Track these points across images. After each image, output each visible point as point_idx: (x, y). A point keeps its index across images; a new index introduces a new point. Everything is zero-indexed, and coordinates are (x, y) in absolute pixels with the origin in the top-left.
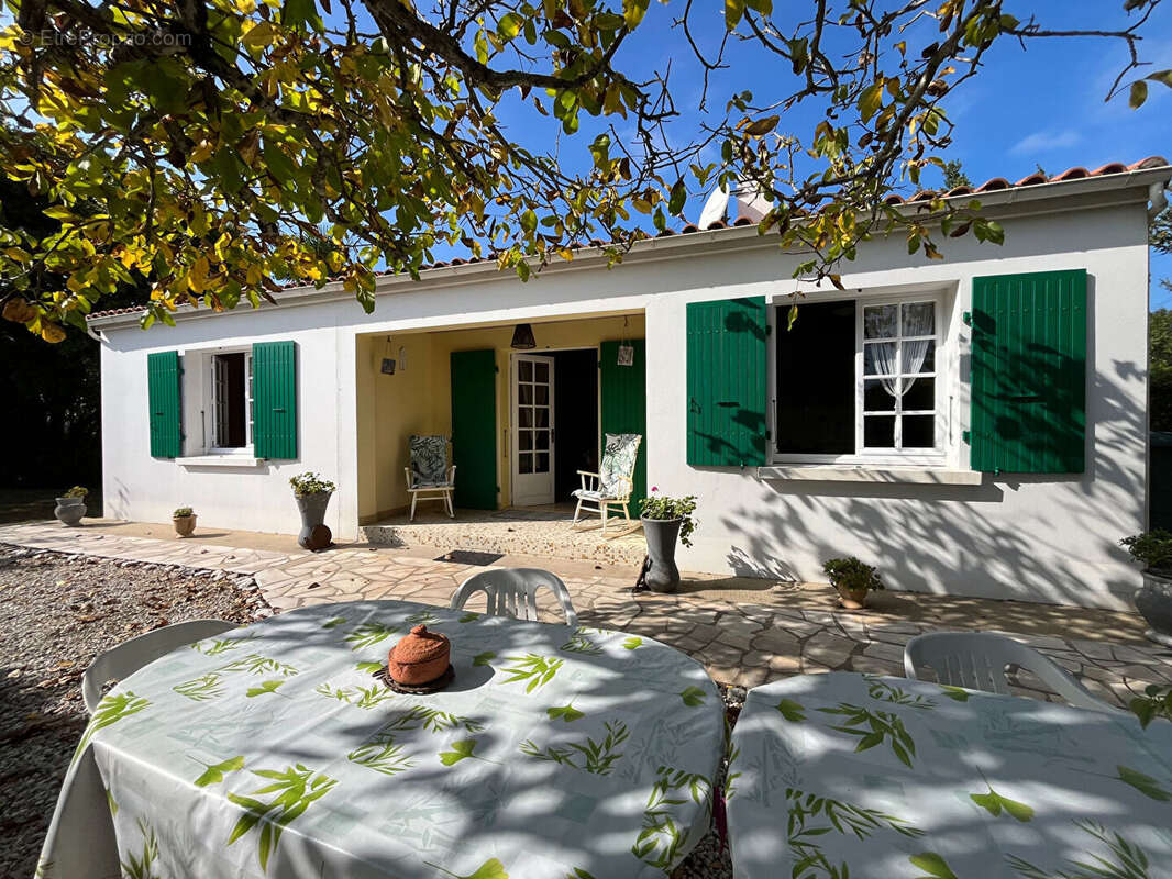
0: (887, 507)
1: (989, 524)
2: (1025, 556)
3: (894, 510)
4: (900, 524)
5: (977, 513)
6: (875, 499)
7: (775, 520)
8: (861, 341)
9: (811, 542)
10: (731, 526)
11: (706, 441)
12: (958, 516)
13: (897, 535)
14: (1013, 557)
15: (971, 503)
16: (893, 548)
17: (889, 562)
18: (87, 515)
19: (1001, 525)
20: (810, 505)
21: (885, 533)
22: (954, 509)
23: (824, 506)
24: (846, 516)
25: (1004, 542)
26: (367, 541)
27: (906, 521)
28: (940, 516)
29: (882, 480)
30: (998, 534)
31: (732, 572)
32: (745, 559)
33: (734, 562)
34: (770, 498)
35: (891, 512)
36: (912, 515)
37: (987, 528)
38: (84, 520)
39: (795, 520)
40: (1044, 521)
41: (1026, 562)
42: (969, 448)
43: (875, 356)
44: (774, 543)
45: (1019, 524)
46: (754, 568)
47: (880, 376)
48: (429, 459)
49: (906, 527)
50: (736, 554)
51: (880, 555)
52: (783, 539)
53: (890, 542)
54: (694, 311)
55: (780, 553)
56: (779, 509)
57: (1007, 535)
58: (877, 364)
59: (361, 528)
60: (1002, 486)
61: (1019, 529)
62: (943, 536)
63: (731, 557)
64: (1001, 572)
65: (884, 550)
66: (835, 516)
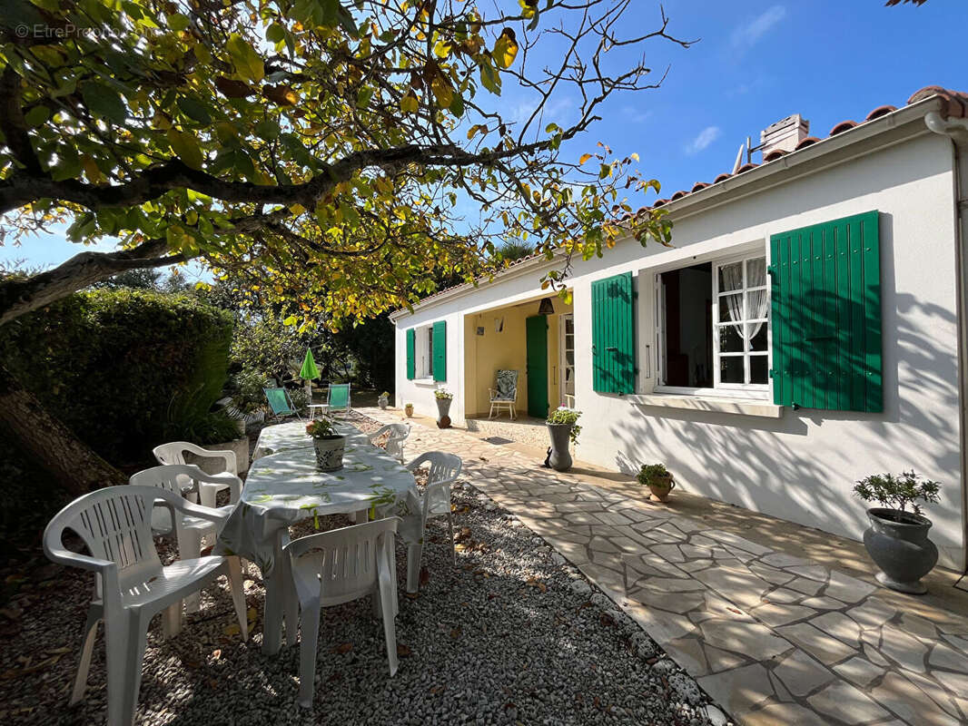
0: (711, 430)
1: (791, 452)
2: (825, 487)
3: (717, 434)
4: (722, 445)
5: (782, 443)
6: (703, 424)
8: (716, 294)
9: (662, 452)
10: (616, 434)
12: (766, 444)
13: (719, 453)
14: (813, 486)
15: (776, 434)
16: (715, 463)
17: (713, 475)
18: (389, 405)
19: (802, 455)
20: (661, 424)
21: (710, 450)
22: (762, 437)
23: (670, 426)
24: (683, 433)
25: (805, 471)
26: (466, 427)
27: (726, 443)
28: (751, 441)
29: (702, 409)
30: (798, 462)
31: (617, 470)
33: (620, 462)
34: (635, 416)
35: (714, 434)
36: (730, 437)
37: (789, 455)
38: (388, 407)
40: (842, 455)
41: (824, 491)
43: (730, 306)
45: (818, 455)
46: (632, 468)
47: (733, 323)
48: (507, 384)
49: (725, 448)
50: (621, 457)
51: (706, 467)
53: (715, 459)
55: (643, 458)
57: (808, 465)
58: (731, 312)
59: (465, 420)
60: (806, 421)
61: (818, 460)
62: (752, 457)
63: (617, 458)
64: (801, 497)
65: (710, 464)
66: (677, 433)
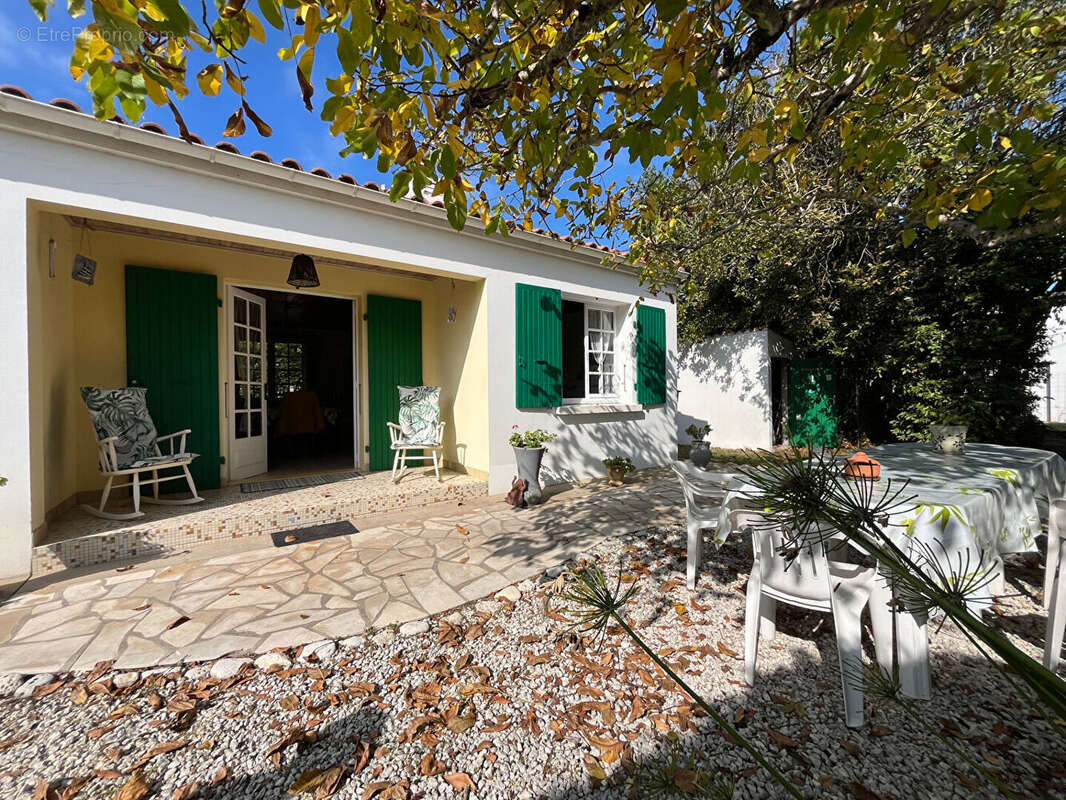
0: (610, 427)
1: (642, 431)
3: (613, 428)
4: (614, 435)
5: (639, 426)
7: (565, 443)
8: (587, 330)
9: (581, 453)
11: (530, 387)
12: (634, 429)
13: (614, 442)
14: (648, 447)
15: (638, 421)
16: (612, 450)
19: (645, 431)
20: (580, 429)
22: (632, 425)
23: (586, 429)
24: (594, 433)
25: (646, 440)
26: (63, 568)
27: (616, 433)
28: (627, 429)
30: (644, 436)
32: (550, 474)
34: (561, 428)
35: (611, 429)
36: (618, 430)
37: (641, 433)
39: (574, 441)
41: (652, 448)
42: (636, 393)
43: (592, 339)
44: (565, 459)
45: (650, 430)
46: (555, 478)
47: (594, 351)
49: (616, 436)
51: (608, 455)
52: (568, 454)
53: (612, 447)
54: (521, 289)
55: (567, 464)
56: (566, 435)
57: (647, 436)
58: (593, 344)
59: (43, 549)
61: (650, 432)
62: (628, 440)
64: (645, 455)
65: (609, 452)
66: (590, 435)
